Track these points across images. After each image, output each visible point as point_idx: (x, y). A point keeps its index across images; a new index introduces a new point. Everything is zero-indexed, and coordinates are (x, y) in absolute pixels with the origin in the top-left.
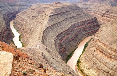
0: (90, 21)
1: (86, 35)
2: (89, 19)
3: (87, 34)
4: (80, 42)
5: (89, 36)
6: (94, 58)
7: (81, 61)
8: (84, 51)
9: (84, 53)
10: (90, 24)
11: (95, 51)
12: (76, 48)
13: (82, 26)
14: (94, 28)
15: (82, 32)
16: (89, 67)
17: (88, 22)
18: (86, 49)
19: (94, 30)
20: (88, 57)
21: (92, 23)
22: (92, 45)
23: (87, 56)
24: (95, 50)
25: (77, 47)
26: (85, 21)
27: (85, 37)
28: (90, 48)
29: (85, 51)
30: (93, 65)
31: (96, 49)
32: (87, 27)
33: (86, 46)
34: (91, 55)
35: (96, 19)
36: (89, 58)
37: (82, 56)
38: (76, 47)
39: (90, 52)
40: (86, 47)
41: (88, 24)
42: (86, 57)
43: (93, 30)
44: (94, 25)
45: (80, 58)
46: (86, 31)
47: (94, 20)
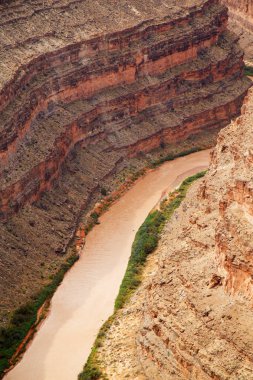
0: (177, 34)
1: (140, 155)
2: (160, 13)
3: (155, 142)
4: (96, 216)
5: (171, 158)
6: (218, 344)
7: (112, 378)
9: (136, 300)
10: (177, 57)
11: (217, 281)
12: (66, 269)
13: (112, 79)
14: (203, 91)
17: (160, 38)
18: (151, 272)
19: (210, 106)
20: (167, 334)
21: (193, 51)
22: (198, 235)
23: (156, 329)
24: (223, 272)
25: (75, 259)
26: (130, 32)
27: (141, 165)
28: (179, 256)
29: (137, 284)
31: (230, 263)
32: (153, 82)
33: (145, 247)
34: (191, 316)
35: (224, 14)
36: (177, 342)
37: (116, 334)
38: (63, 260)
39: (181, 293)
40: (150, 250)
41: (154, 58)
42: (151, 335)
43: (197, 109)
44: (203, 65)
45: (98, 345)
46: (147, 115)
47: (201, 23)
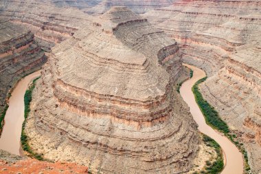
0: (22, 41)
1: (18, 75)
2: (16, 35)
3: (22, 71)
4: (10, 94)
5: (27, 75)
7: (31, 137)
8: (27, 111)
10: (23, 47)
12: (6, 110)
13: (6, 55)
14: (32, 56)
15: (8, 68)
16: (53, 144)
17: (18, 42)
19: (35, 60)
20: (45, 122)
21: (27, 45)
23: (42, 121)
25: (8, 107)
26: (9, 41)
27: (19, 78)
29: (29, 111)
30: (60, 137)
31: (60, 101)
32: (19, 54)
34: (51, 116)
35: (33, 37)
36: (48, 124)
37: (28, 125)
38: (4, 107)
39: (47, 110)
40: (30, 100)
41: (17, 48)
42: (40, 123)
43: (32, 61)
44: (31, 49)
45: (23, 129)
46: (18, 64)
47: (28, 38)
